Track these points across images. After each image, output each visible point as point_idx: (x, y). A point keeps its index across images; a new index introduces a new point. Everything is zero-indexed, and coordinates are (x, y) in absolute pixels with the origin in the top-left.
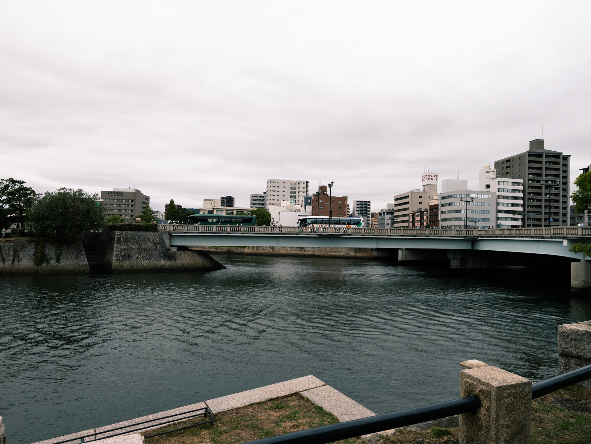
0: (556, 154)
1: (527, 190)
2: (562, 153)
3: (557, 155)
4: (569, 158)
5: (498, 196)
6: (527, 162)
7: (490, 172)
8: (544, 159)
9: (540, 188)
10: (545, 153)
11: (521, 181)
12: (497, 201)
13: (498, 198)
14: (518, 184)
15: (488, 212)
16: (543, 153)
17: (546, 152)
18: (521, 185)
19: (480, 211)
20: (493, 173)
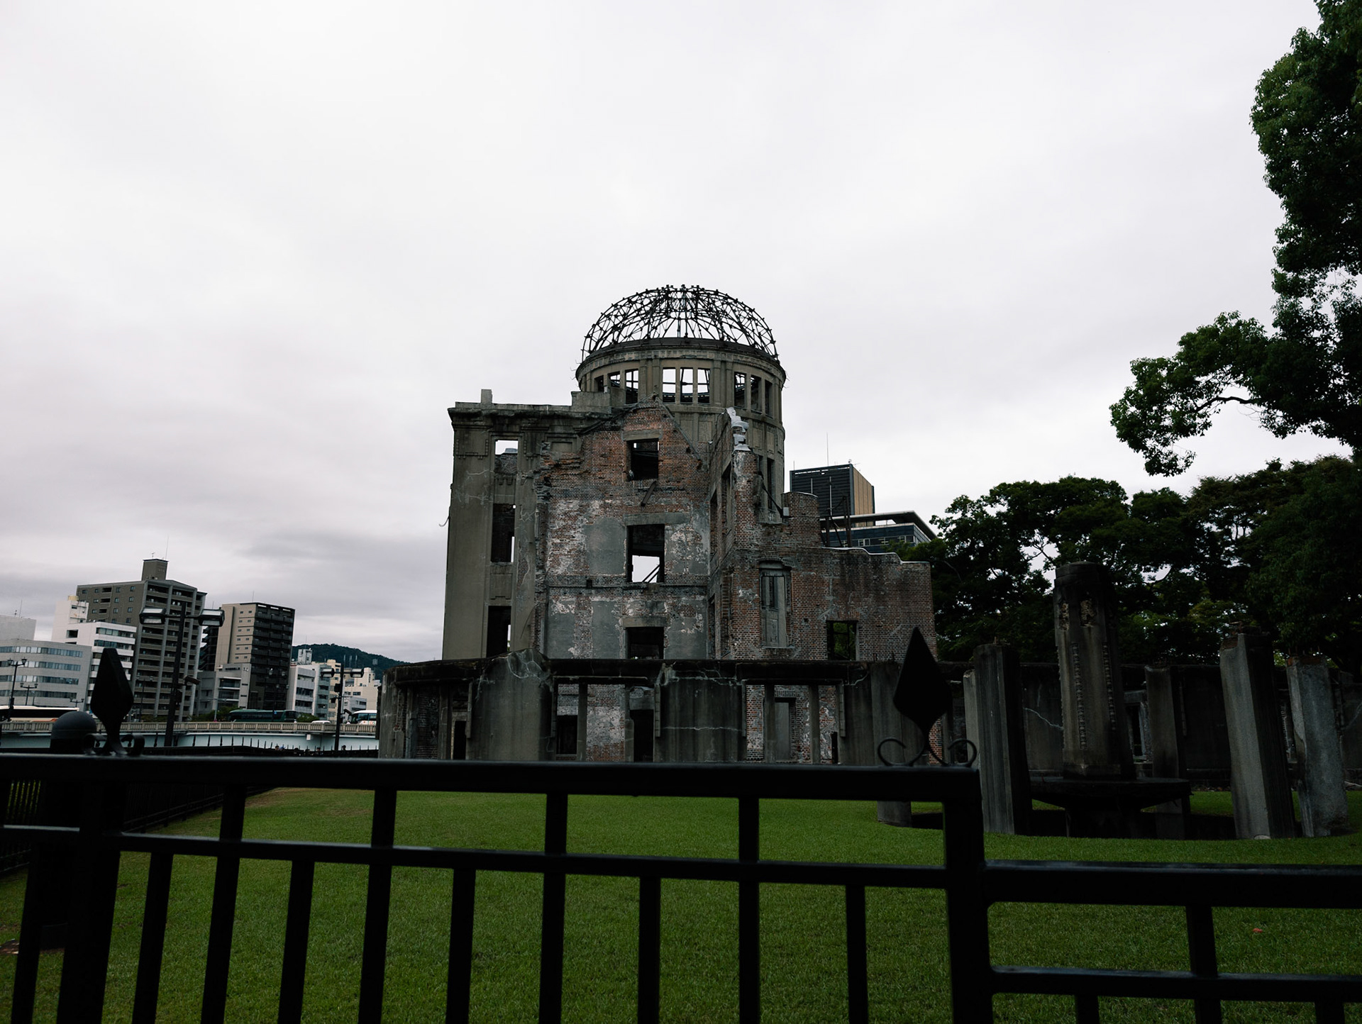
0: (188, 589)
1: (139, 646)
2: (196, 589)
3: (188, 592)
4: (203, 598)
5: (94, 653)
6: (144, 598)
7: (78, 608)
8: (170, 596)
9: (159, 642)
10: (174, 587)
11: (133, 629)
12: (91, 662)
13: (94, 658)
14: (127, 634)
15: (77, 668)
16: (169, 586)
17: (174, 584)
18: (132, 636)
19: (63, 666)
20: (83, 610)
